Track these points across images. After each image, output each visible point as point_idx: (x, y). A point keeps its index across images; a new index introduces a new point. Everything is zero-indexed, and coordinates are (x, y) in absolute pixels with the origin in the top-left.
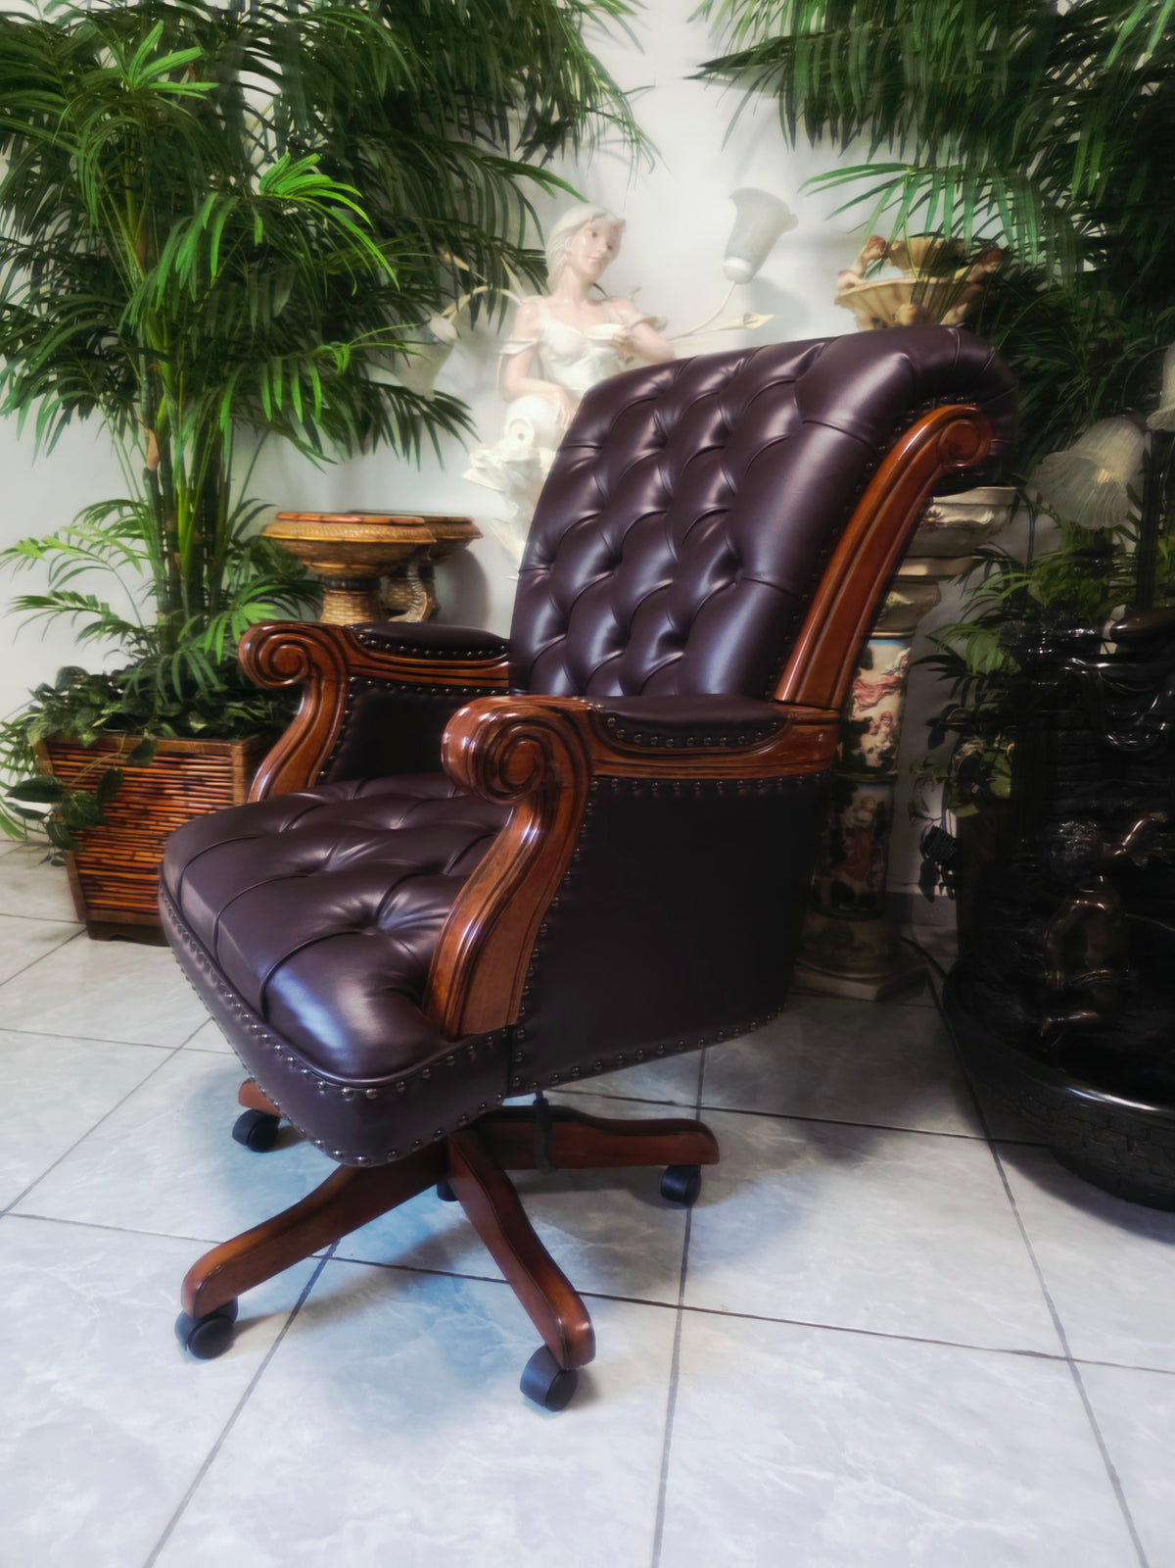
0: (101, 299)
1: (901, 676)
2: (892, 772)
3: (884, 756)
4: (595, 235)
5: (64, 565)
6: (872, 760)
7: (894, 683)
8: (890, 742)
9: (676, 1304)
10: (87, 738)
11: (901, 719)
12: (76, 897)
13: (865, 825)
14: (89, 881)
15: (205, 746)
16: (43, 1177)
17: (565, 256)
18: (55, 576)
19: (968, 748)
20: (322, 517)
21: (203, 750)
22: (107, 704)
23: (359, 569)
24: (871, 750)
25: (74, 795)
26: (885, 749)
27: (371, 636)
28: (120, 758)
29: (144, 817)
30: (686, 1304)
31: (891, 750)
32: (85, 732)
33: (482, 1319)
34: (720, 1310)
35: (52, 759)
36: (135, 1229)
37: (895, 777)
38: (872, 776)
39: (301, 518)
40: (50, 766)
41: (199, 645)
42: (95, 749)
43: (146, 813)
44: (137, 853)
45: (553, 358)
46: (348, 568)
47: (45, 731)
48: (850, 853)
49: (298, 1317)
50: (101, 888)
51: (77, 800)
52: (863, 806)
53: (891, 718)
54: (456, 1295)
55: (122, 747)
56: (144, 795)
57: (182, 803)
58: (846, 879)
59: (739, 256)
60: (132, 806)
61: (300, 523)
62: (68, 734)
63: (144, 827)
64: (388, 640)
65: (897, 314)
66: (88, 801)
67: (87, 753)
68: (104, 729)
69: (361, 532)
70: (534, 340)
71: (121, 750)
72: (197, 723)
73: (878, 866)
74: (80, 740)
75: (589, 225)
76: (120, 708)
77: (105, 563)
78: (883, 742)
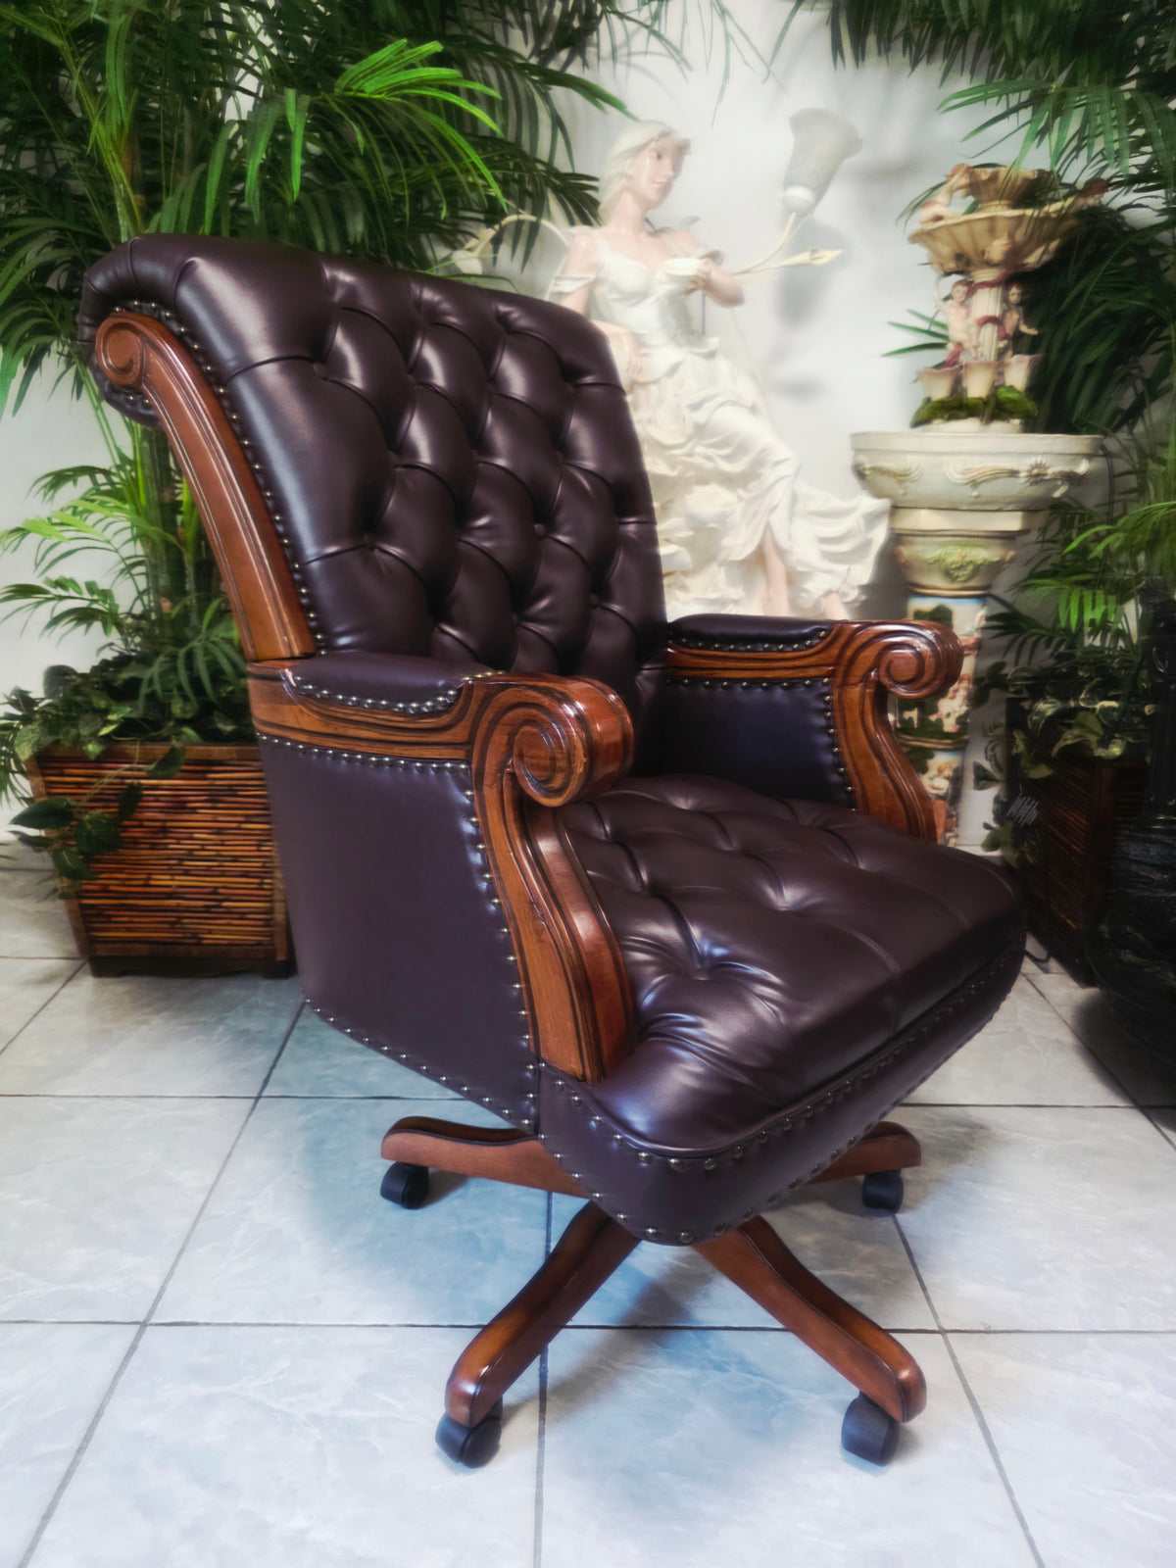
0: (65, 225)
1: (980, 636)
2: (966, 737)
3: (962, 722)
4: (659, 157)
5: (52, 547)
6: (949, 725)
7: (974, 644)
8: (967, 706)
9: (936, 1329)
10: (93, 748)
11: (976, 680)
12: (76, 932)
13: (941, 793)
14: (93, 912)
15: (236, 750)
16: (171, 1273)
17: (624, 182)
18: (42, 559)
19: (1047, 707)
21: (235, 756)
22: (114, 708)
24: (948, 715)
25: (87, 817)
26: (962, 713)
28: (139, 770)
29: (161, 835)
30: (948, 1327)
31: (966, 714)
32: (90, 742)
33: (749, 1376)
34: (983, 1329)
35: (44, 775)
36: (310, 1323)
37: (967, 742)
38: (949, 741)
40: (43, 784)
41: (226, 635)
42: (101, 760)
43: (164, 830)
44: (154, 877)
45: (614, 296)
47: (38, 743)
49: (549, 1404)
50: (108, 919)
51: (89, 822)
52: (939, 773)
53: (970, 679)
54: (709, 1352)
55: (137, 757)
56: (161, 810)
57: (209, 818)
59: (803, 185)
60: (146, 824)
62: (67, 744)
63: (162, 847)
65: (987, 249)
66: (104, 821)
67: (94, 765)
68: (115, 738)
70: (592, 276)
71: (137, 760)
72: (225, 724)
74: (83, 752)
75: (653, 145)
76: (130, 712)
77: (108, 542)
78: (961, 706)
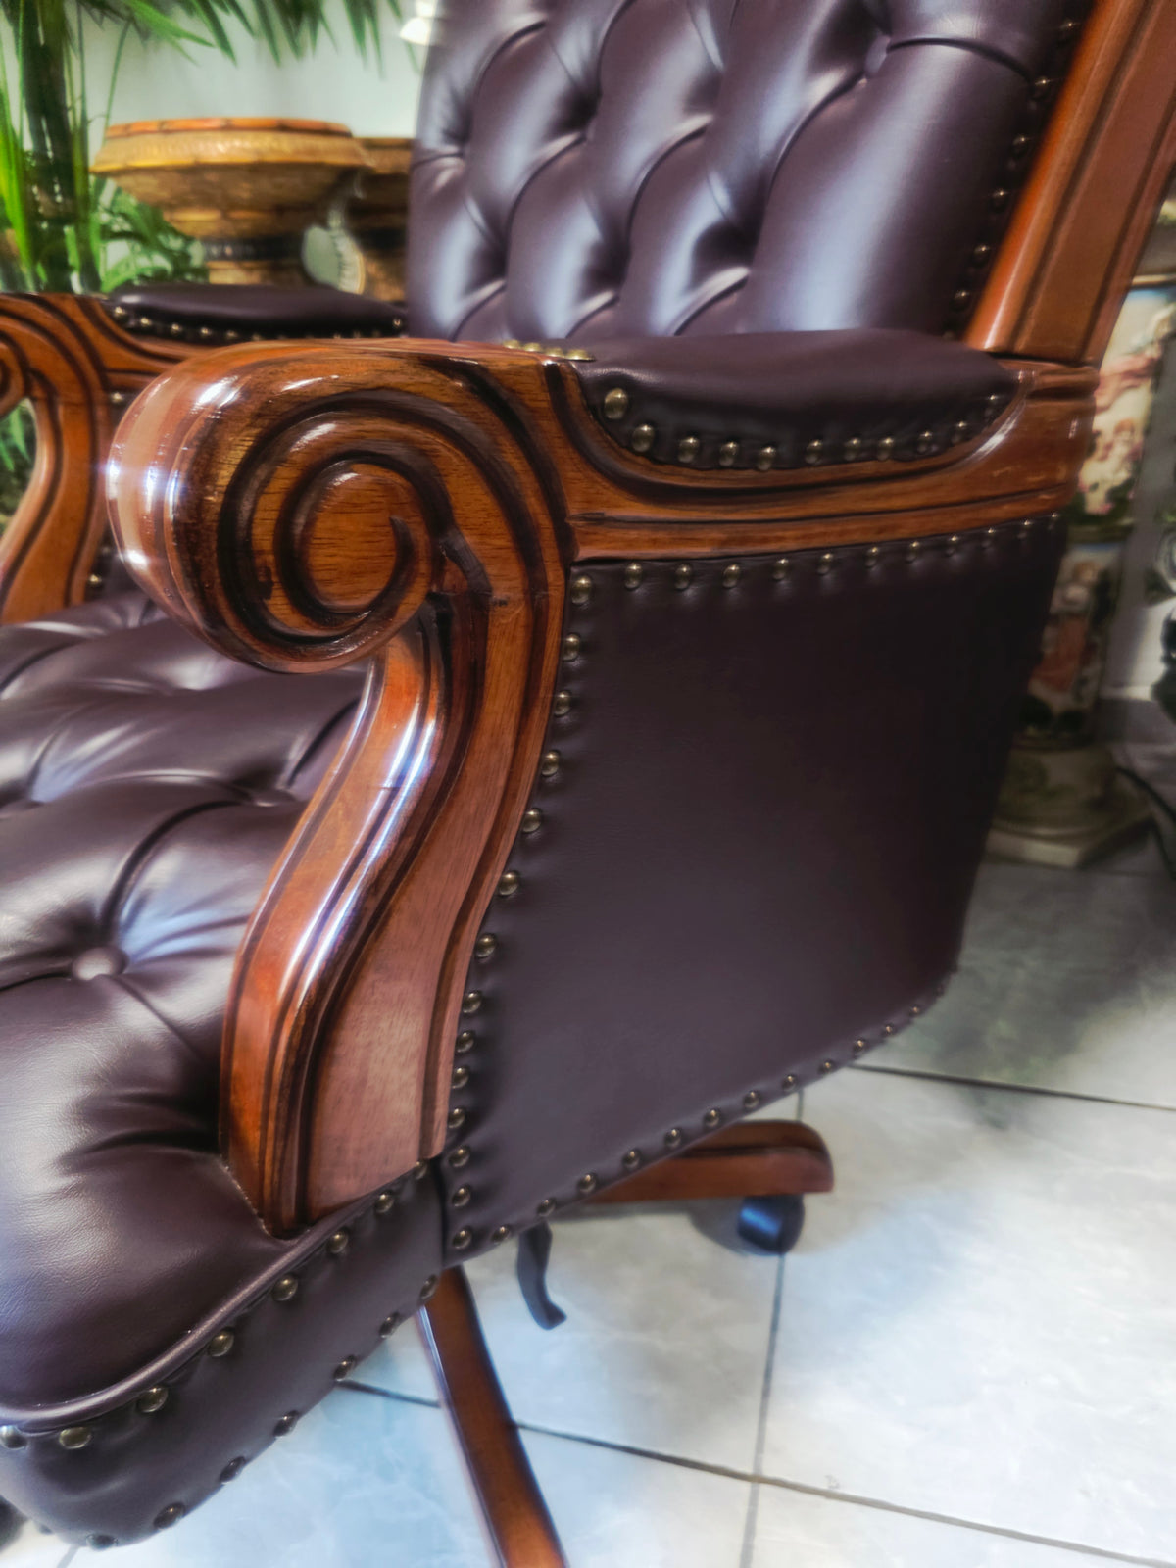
1: (1154, 356)
2: (1127, 521)
3: (1119, 497)
6: (1096, 502)
7: (1145, 368)
9: (748, 1469)
11: (1148, 431)
13: (1079, 608)
20: (162, 123)
23: (246, 220)
24: (1095, 487)
26: (1118, 483)
27: (140, 310)
30: (769, 1472)
31: (1128, 485)
34: (823, 1486)
37: (1129, 530)
38: (1094, 528)
39: (133, 130)
46: (225, 216)
48: (1048, 651)
52: (1076, 578)
53: (1132, 430)
58: (1039, 689)
61: (134, 141)
64: (178, 317)
69: (228, 144)
73: (1092, 670)
78: (1117, 471)
